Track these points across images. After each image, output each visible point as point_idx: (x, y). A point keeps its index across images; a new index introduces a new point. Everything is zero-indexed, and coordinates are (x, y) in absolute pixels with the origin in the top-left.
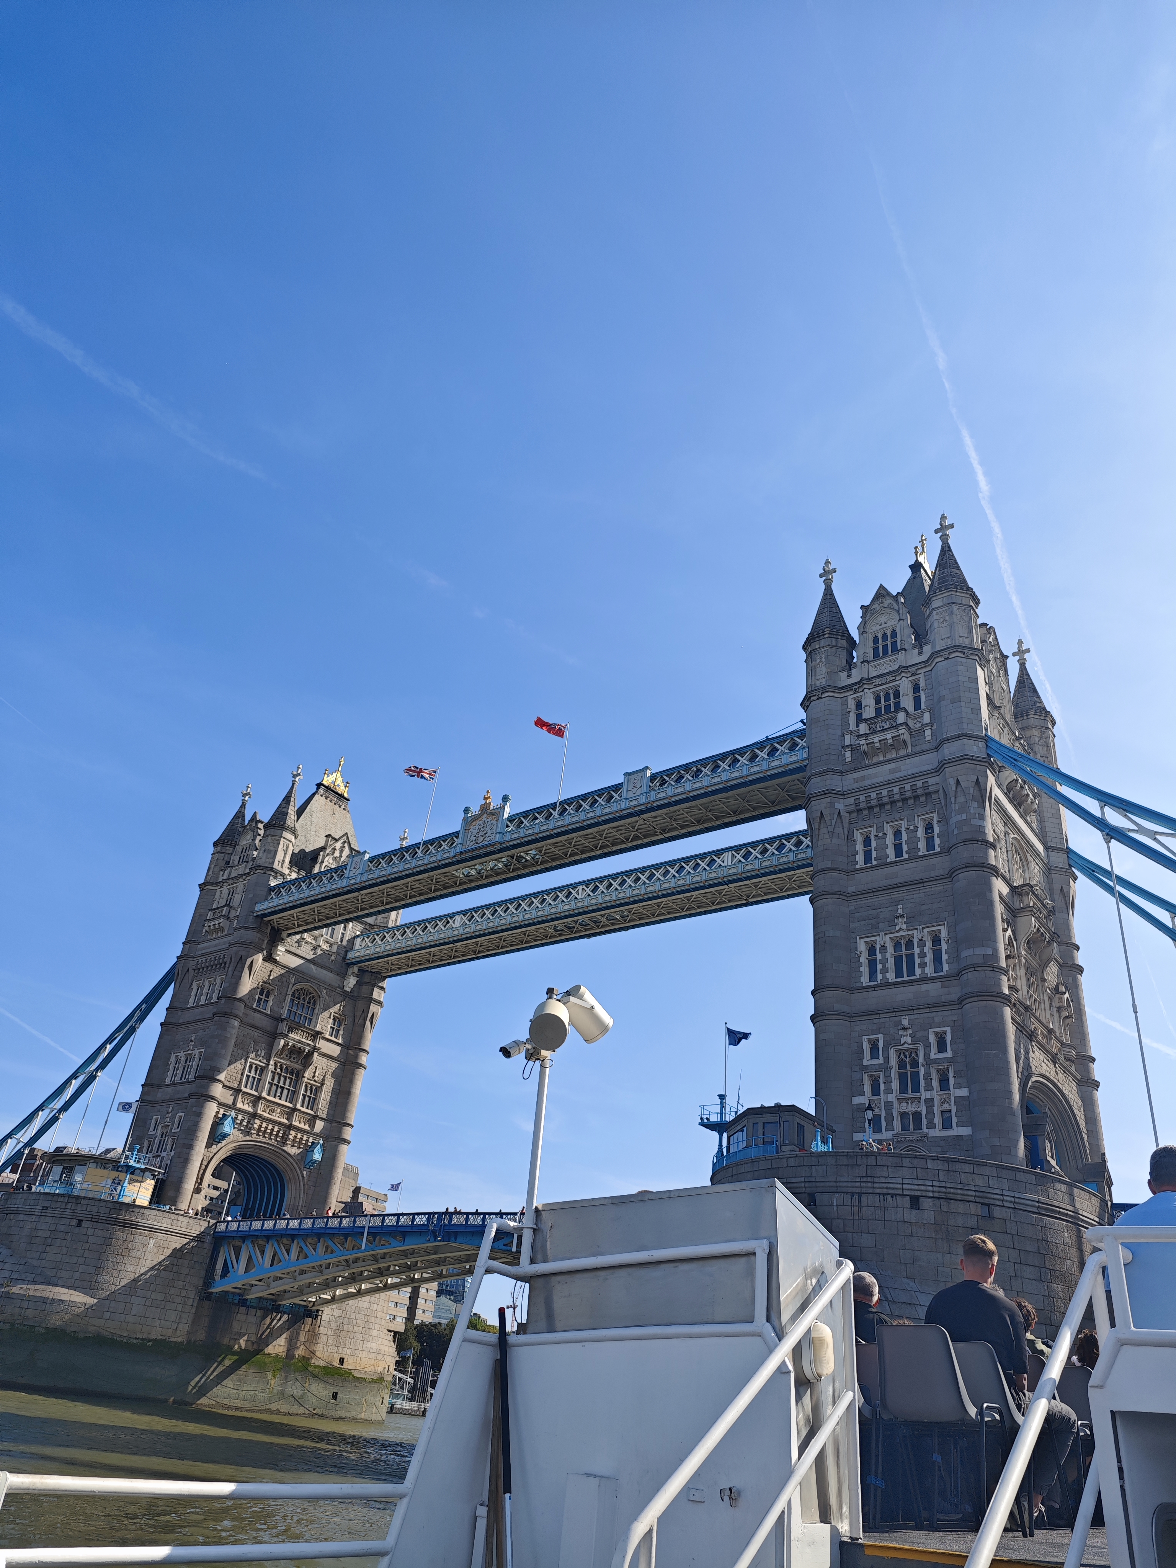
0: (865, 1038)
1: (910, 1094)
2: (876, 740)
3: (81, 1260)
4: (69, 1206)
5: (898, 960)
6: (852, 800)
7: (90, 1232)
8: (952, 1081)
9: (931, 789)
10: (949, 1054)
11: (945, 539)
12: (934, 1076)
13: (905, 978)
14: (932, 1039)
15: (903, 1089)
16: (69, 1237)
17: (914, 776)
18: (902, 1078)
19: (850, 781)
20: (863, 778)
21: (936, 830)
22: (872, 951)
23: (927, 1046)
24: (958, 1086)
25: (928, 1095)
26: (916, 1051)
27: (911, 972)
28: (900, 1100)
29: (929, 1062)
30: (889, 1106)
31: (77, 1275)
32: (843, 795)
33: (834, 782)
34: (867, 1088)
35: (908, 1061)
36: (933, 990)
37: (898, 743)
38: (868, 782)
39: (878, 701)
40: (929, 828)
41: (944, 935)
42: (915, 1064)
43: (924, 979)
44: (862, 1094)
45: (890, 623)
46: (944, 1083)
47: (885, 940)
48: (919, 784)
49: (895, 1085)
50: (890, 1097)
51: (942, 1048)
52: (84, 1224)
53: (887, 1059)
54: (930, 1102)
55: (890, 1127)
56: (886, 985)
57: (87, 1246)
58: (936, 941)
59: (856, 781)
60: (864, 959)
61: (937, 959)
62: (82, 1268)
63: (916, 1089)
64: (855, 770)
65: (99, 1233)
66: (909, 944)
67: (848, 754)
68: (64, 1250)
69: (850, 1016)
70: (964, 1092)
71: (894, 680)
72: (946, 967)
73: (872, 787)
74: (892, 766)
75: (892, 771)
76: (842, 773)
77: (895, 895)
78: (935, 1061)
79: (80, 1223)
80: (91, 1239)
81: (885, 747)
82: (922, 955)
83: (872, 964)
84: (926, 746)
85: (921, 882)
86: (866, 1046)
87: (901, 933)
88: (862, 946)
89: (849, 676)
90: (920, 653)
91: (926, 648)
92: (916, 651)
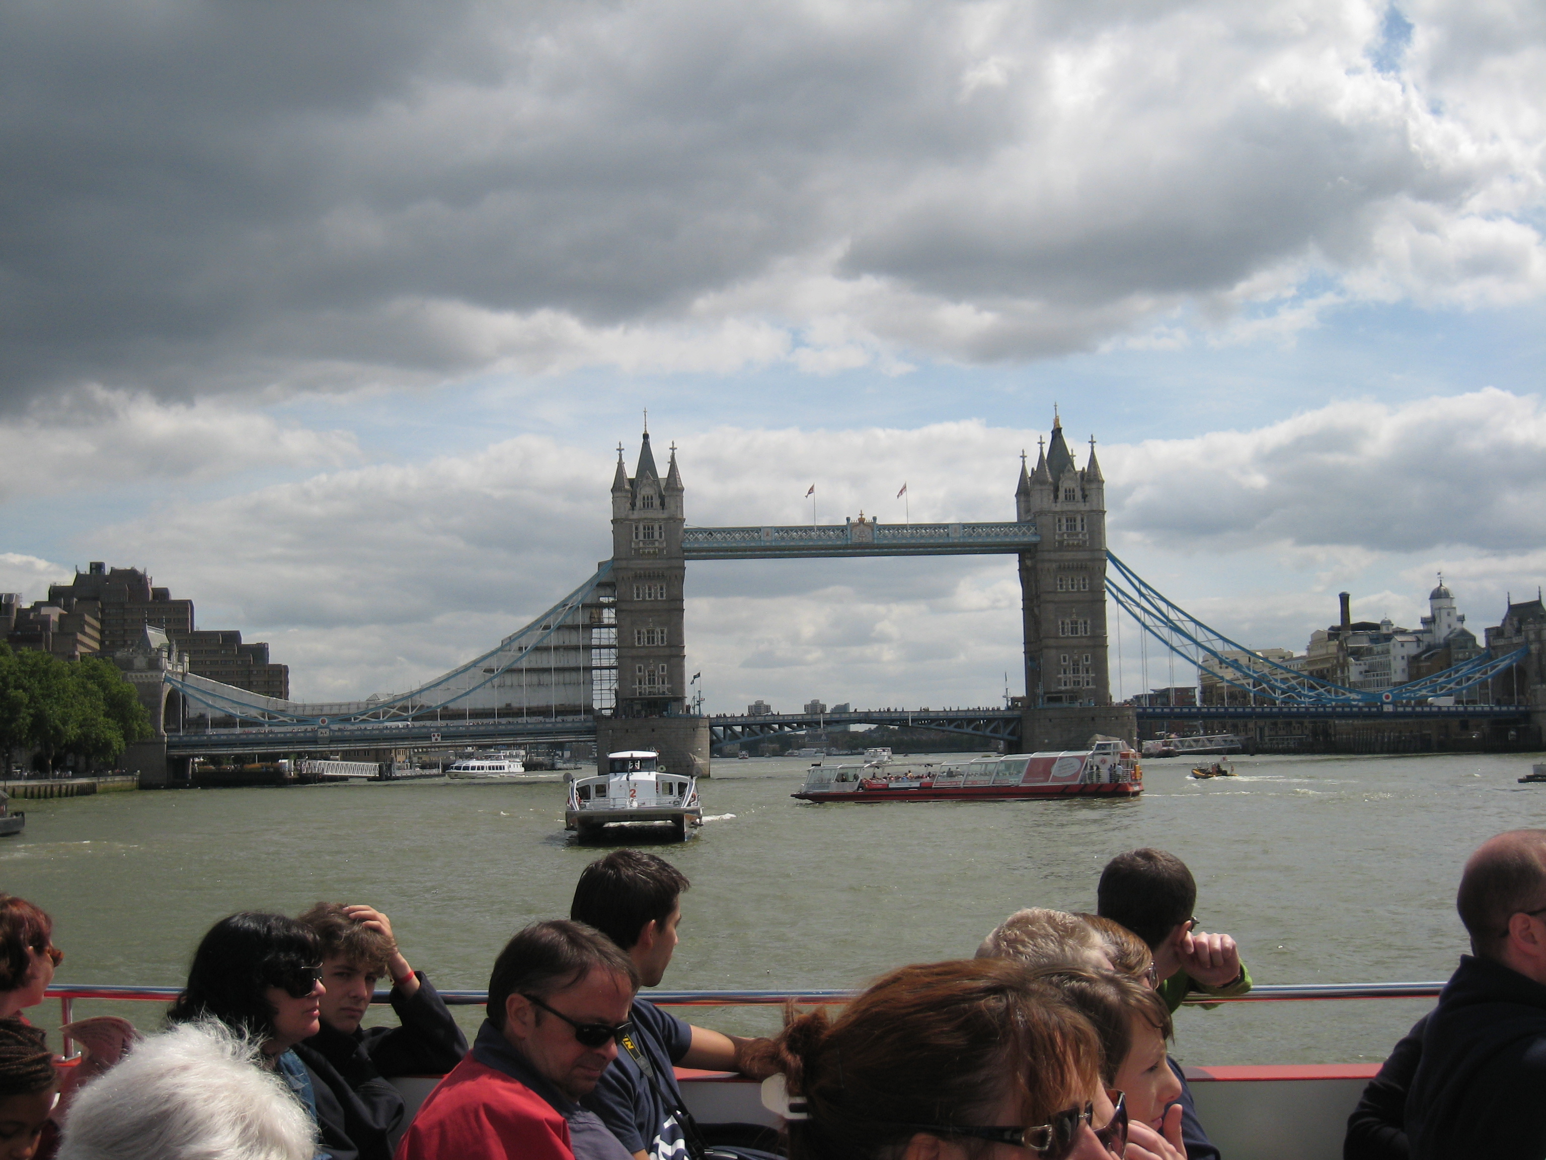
0: (1062, 655)
1: (1076, 675)
5: (1072, 628)
6: (1058, 564)
8: (1090, 672)
9: (1087, 567)
10: (1089, 663)
11: (1092, 448)
12: (1085, 669)
13: (1075, 635)
14: (1084, 657)
15: (1074, 673)
17: (1082, 560)
18: (1074, 669)
19: (1057, 556)
20: (1062, 556)
21: (1087, 581)
22: (1063, 623)
23: (1083, 660)
24: (1092, 673)
25: (1083, 675)
26: (1079, 661)
27: (1077, 634)
28: (1073, 676)
29: (1083, 665)
30: (1070, 678)
32: (1055, 561)
33: (1053, 556)
34: (1062, 672)
35: (1076, 663)
36: (1085, 642)
38: (1064, 558)
39: (1067, 521)
40: (1084, 580)
41: (1089, 622)
42: (1078, 665)
43: (1082, 637)
44: (1060, 674)
46: (1087, 672)
47: (1068, 621)
48: (1083, 564)
49: (1072, 672)
50: (1070, 676)
51: (1087, 660)
53: (1069, 663)
54: (1083, 678)
55: (1070, 685)
56: (1068, 637)
58: (1085, 623)
59: (1059, 556)
60: (1060, 627)
61: (1085, 628)
63: (1078, 672)
66: (1076, 623)
67: (1057, 543)
69: (1057, 648)
70: (1094, 675)
71: (1075, 515)
72: (1089, 634)
73: (1067, 561)
74: (1073, 553)
75: (1073, 556)
76: (1054, 551)
78: (1086, 665)
81: (1073, 546)
82: (1081, 628)
83: (1063, 629)
84: (1087, 549)
85: (1081, 601)
86: (1062, 658)
87: (1074, 619)
88: (1060, 623)
89: (1056, 506)
90: (1085, 505)
91: (1087, 504)
92: (1083, 504)
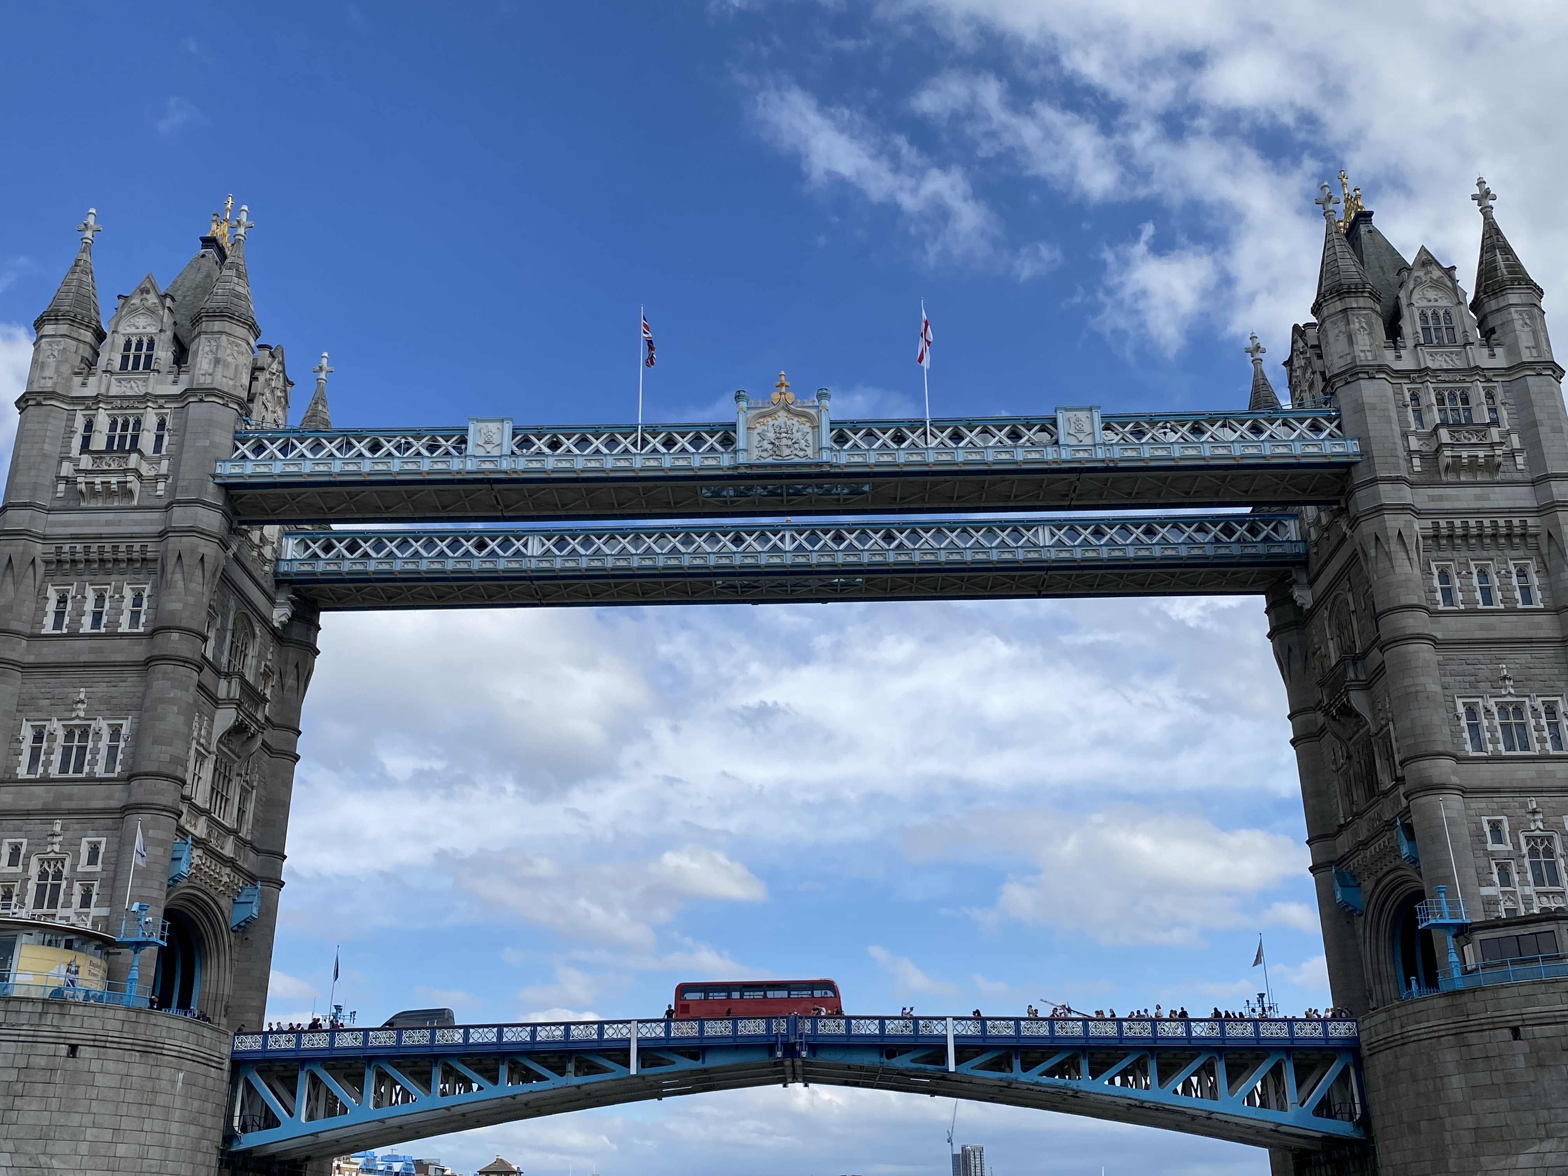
0: (1485, 819)
1: (1547, 888)
2: (1465, 454)
3: (88, 1119)
4: (48, 1019)
5: (1506, 728)
6: (1428, 523)
7: (95, 1066)
9: (1532, 530)
11: (1486, 212)
13: (1519, 753)
15: (1538, 881)
16: (58, 1076)
17: (1511, 511)
18: (1535, 868)
19: (1421, 498)
20: (1441, 498)
21: (1535, 580)
22: (1471, 711)
26: (1550, 839)
27: (1526, 747)
28: (1539, 894)
30: (1527, 900)
31: (83, 1148)
32: (1419, 514)
33: (1407, 495)
34: (1496, 878)
35: (1540, 849)
37: (1491, 466)
38: (1447, 505)
39: (1441, 401)
40: (1522, 573)
41: (1562, 707)
42: (1549, 852)
44: (1492, 884)
45: (1441, 303)
47: (1490, 703)
48: (1516, 522)
50: (1529, 890)
52: (83, 1052)
53: (1517, 846)
56: (1499, 758)
57: (93, 1092)
58: (1549, 713)
59: (1432, 498)
60: (1464, 723)
61: (1553, 734)
62: (90, 1134)
63: (1554, 882)
64: (1430, 484)
65: (111, 1066)
66: (1518, 710)
67: (1416, 462)
68: (54, 1103)
69: (1464, 791)
71: (1464, 381)
73: (1457, 512)
74: (1477, 491)
75: (1478, 498)
76: (1412, 485)
77: (1496, 652)
79: (73, 1049)
80: (100, 1080)
81: (1473, 465)
82: (1540, 728)
83: (1474, 728)
84: (1518, 476)
85: (1529, 641)
86: (1487, 828)
87: (1509, 699)
88: (1461, 710)
89: (1399, 357)
90: (1493, 355)
91: (1498, 351)
92: (1485, 351)
